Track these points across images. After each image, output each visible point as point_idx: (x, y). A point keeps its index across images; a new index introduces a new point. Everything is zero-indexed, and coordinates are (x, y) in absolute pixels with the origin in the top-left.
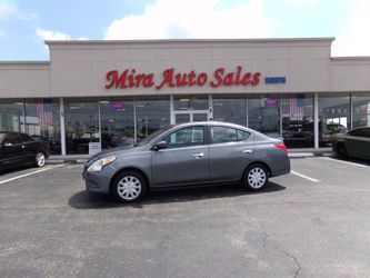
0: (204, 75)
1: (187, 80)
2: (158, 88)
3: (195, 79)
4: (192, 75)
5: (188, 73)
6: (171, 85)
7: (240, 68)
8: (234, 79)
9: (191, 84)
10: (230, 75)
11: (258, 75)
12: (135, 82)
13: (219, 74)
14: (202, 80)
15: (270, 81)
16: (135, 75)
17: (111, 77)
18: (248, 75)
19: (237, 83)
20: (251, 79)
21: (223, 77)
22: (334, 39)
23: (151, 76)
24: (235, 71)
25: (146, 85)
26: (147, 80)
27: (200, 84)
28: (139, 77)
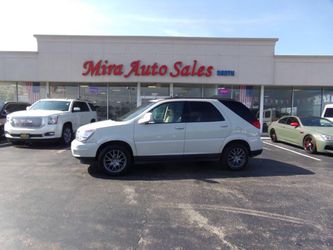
0: (165, 67)
1: (151, 70)
2: (126, 76)
3: (157, 70)
4: (155, 66)
5: (152, 64)
6: (137, 74)
7: (195, 61)
8: (190, 70)
9: (154, 74)
10: (187, 67)
11: (211, 68)
12: (107, 70)
13: (178, 66)
14: (163, 71)
15: (221, 73)
16: (107, 65)
17: (88, 66)
18: (203, 68)
19: (193, 74)
20: (205, 71)
21: (181, 69)
22: (277, 40)
23: (121, 67)
24: (191, 64)
25: (116, 74)
26: (117, 70)
27: (162, 74)
28: (110, 67)
